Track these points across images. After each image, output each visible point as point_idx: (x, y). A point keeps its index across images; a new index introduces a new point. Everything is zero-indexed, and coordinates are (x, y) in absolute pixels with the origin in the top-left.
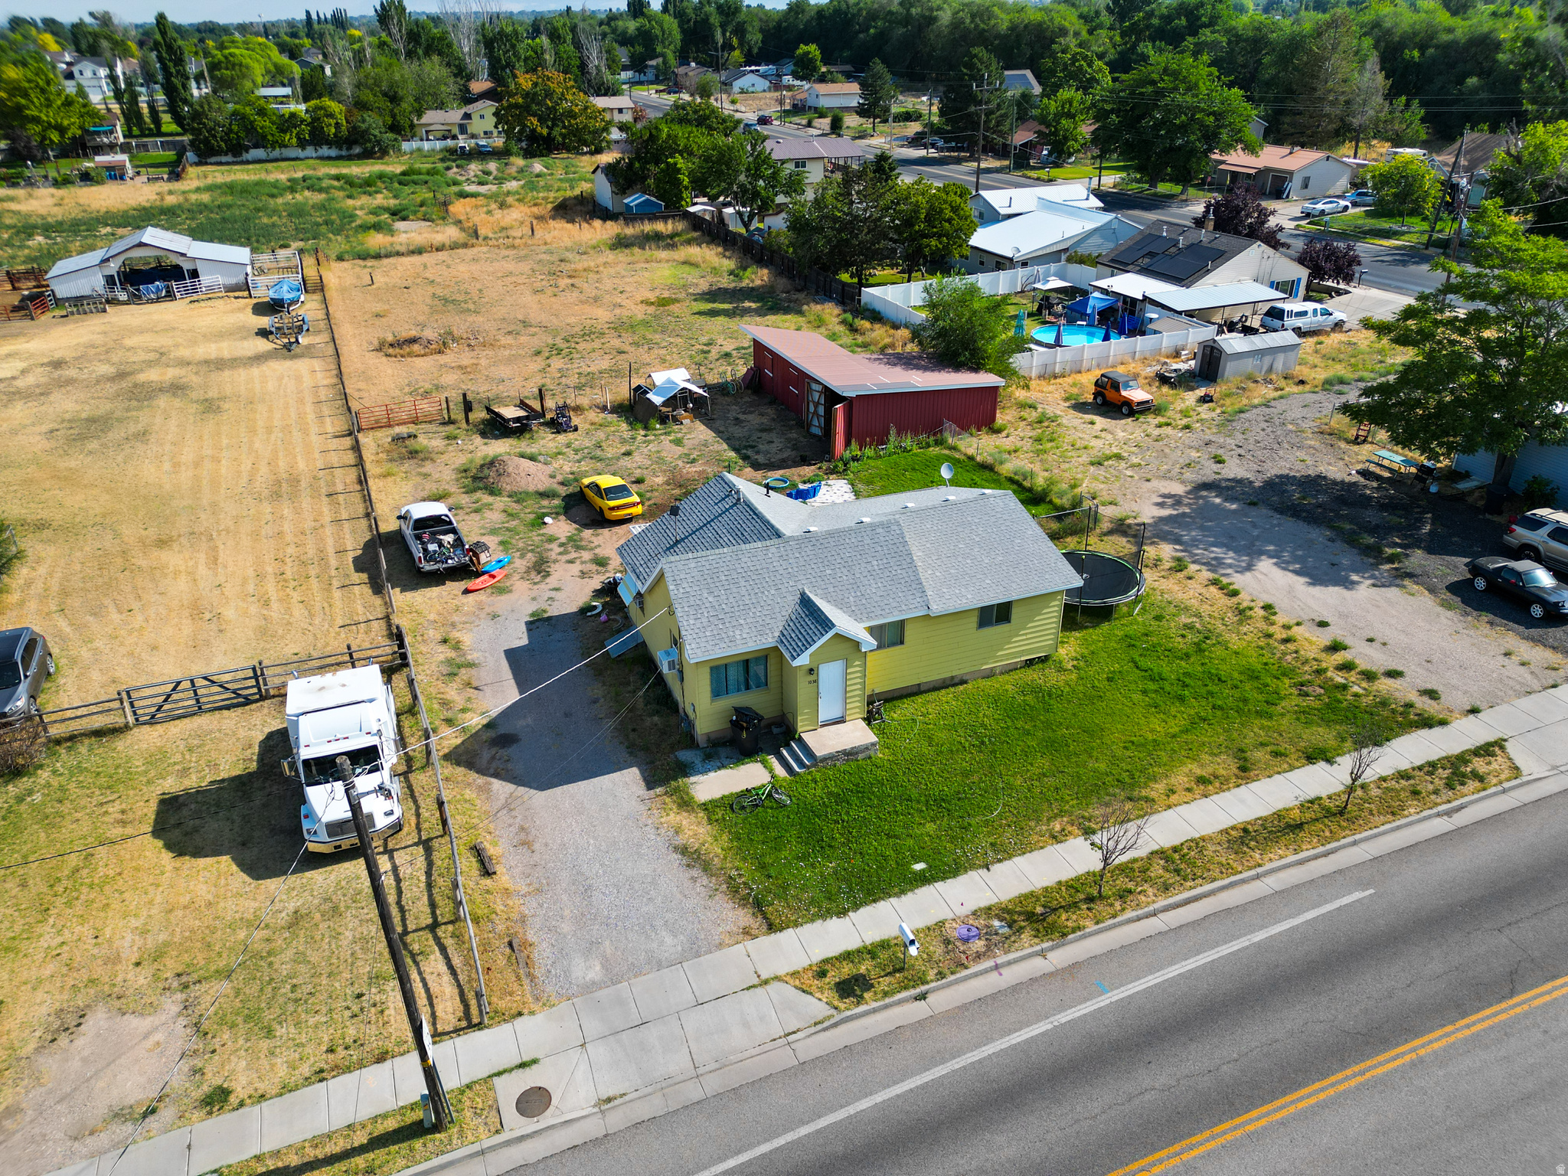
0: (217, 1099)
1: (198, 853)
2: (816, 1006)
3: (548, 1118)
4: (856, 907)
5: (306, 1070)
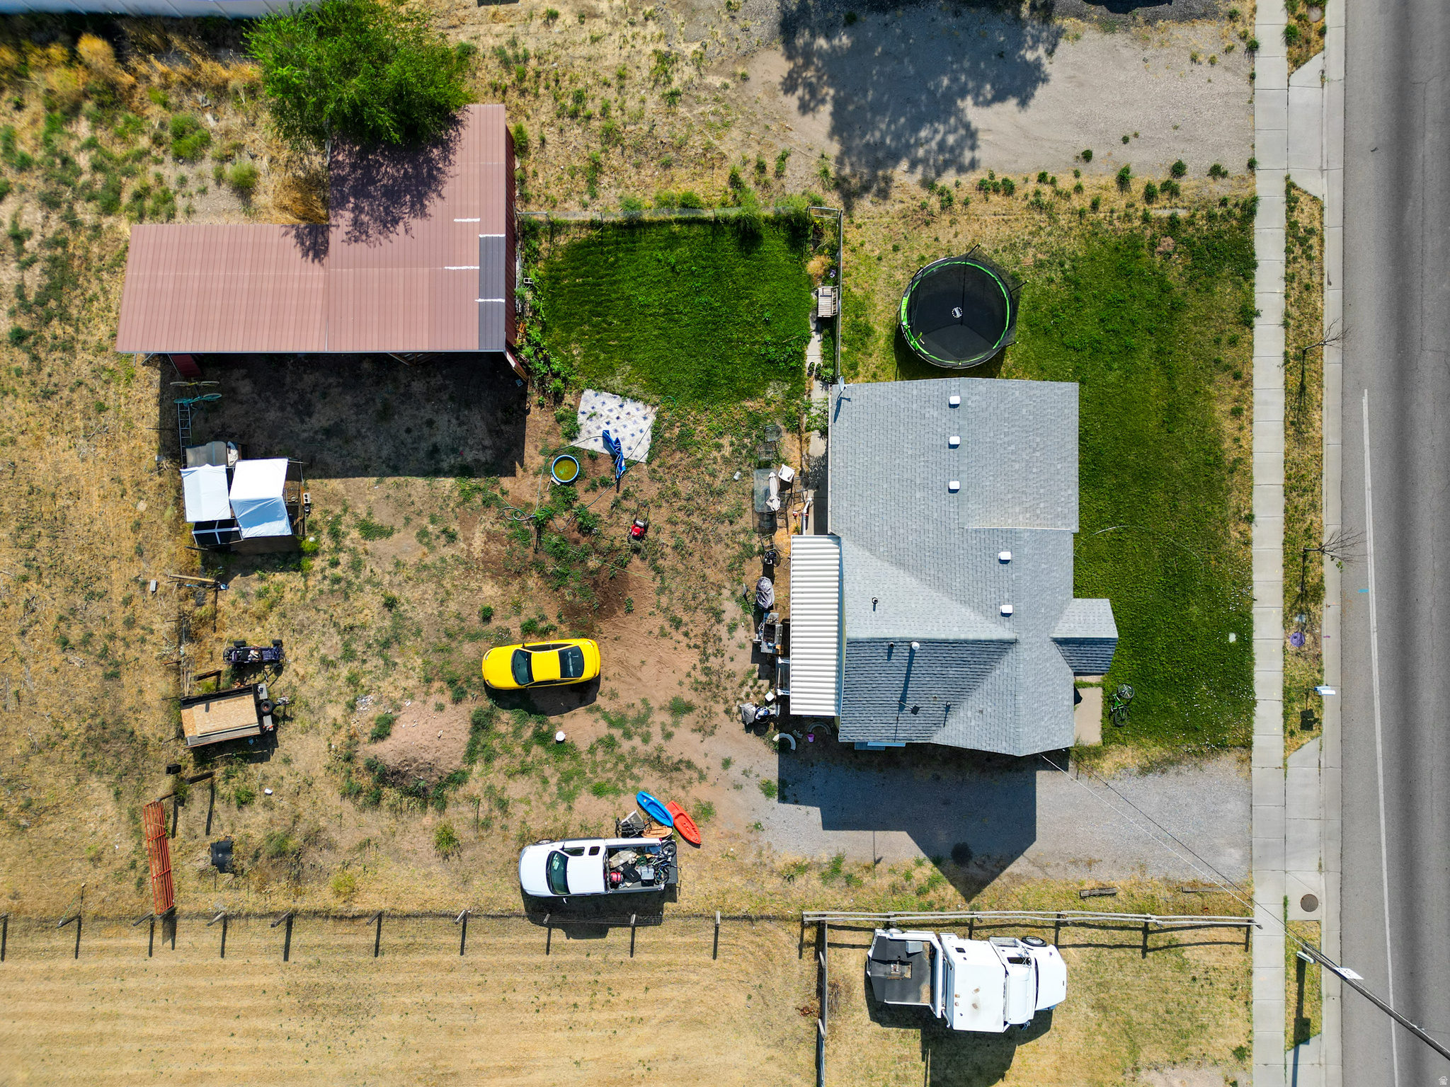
3: (1322, 898)
4: (1252, 692)
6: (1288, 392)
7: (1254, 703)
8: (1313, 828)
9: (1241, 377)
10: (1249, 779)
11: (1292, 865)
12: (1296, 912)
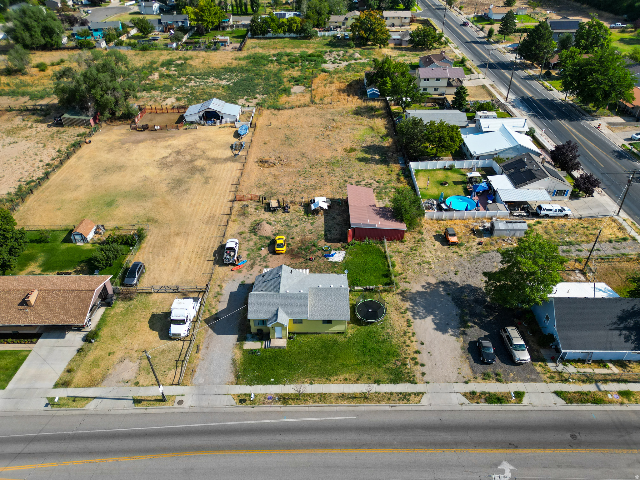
0: (137, 384)
1: (153, 330)
2: (234, 402)
3: (181, 406)
4: (254, 385)
5: (151, 383)
6: (353, 394)
7: (251, 385)
8: (205, 404)
9: (357, 381)
10: (226, 384)
11: (195, 397)
12: (178, 398)
